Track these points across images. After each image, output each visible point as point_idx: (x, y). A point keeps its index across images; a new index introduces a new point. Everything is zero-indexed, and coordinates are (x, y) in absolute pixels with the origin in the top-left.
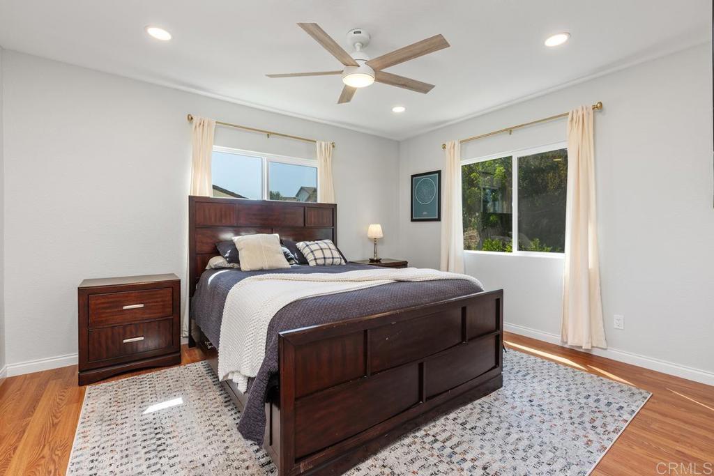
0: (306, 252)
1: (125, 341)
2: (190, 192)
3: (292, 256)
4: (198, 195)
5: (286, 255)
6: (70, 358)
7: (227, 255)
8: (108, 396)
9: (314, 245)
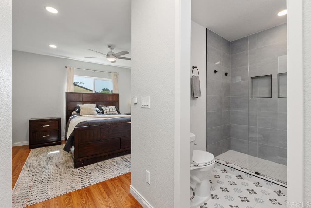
0: (104, 110)
1: (43, 136)
2: (66, 91)
3: (99, 111)
4: (69, 92)
5: (97, 111)
6: (26, 143)
7: (77, 111)
8: (37, 151)
9: (107, 108)
